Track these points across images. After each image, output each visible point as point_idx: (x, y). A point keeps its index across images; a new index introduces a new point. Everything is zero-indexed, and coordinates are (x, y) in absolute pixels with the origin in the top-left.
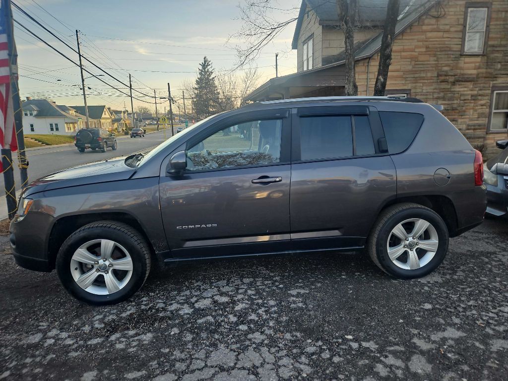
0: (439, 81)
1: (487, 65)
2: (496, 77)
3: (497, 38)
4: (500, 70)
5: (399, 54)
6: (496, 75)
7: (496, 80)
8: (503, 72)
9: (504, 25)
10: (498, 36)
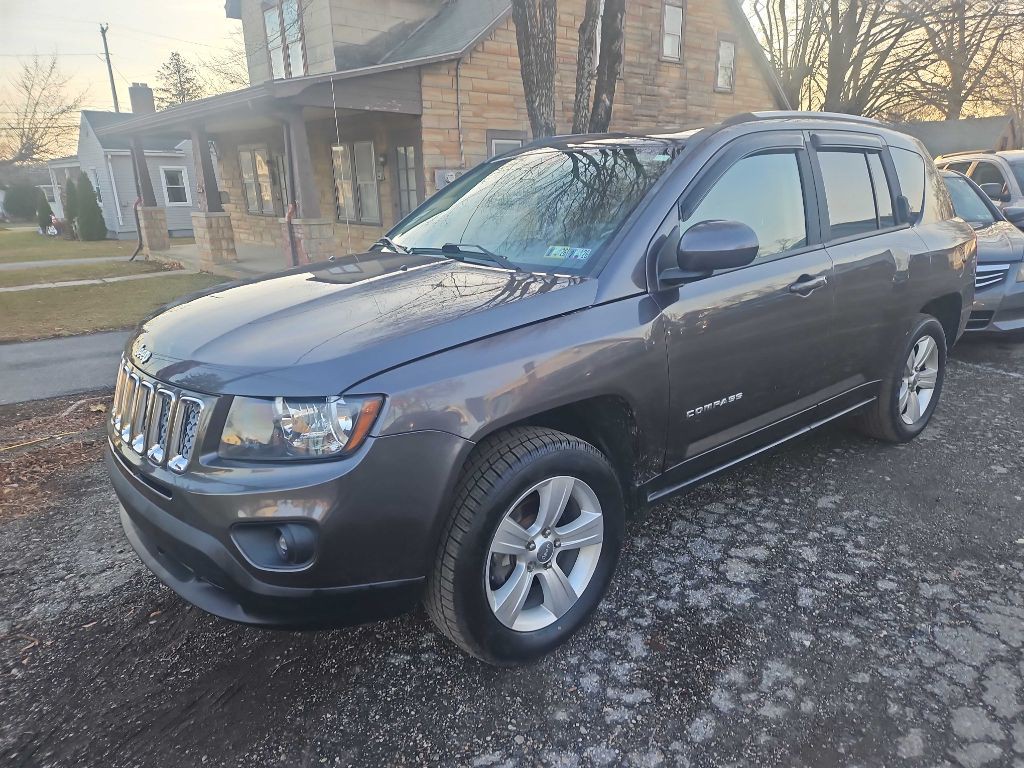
0: (565, 119)
1: (625, 97)
2: (636, 120)
3: (634, 50)
4: (640, 107)
5: (504, 59)
6: (637, 115)
7: (637, 125)
8: (644, 112)
9: (642, 28)
10: (637, 48)
